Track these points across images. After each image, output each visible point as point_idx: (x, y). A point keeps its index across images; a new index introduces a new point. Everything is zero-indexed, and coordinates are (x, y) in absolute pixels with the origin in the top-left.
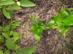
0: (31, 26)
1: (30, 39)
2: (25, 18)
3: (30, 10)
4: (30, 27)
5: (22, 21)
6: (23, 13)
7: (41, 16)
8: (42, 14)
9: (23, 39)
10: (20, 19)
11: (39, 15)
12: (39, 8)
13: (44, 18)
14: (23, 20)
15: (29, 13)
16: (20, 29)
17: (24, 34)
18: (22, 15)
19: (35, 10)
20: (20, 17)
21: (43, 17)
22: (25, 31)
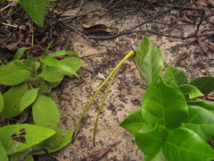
0: (129, 90)
1: (110, 155)
2: (109, 52)
3: (139, 26)
4: (124, 92)
5: (95, 60)
6: (108, 30)
7: (185, 56)
8: (193, 48)
9: (77, 142)
10: (90, 51)
11: (174, 50)
12: (180, 23)
13: (199, 65)
14: (100, 59)
15: (134, 37)
16: (77, 91)
17: (89, 117)
18: (103, 40)
19: (159, 26)
20: (94, 46)
21: (193, 60)
22: (97, 109)
